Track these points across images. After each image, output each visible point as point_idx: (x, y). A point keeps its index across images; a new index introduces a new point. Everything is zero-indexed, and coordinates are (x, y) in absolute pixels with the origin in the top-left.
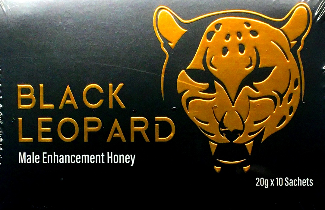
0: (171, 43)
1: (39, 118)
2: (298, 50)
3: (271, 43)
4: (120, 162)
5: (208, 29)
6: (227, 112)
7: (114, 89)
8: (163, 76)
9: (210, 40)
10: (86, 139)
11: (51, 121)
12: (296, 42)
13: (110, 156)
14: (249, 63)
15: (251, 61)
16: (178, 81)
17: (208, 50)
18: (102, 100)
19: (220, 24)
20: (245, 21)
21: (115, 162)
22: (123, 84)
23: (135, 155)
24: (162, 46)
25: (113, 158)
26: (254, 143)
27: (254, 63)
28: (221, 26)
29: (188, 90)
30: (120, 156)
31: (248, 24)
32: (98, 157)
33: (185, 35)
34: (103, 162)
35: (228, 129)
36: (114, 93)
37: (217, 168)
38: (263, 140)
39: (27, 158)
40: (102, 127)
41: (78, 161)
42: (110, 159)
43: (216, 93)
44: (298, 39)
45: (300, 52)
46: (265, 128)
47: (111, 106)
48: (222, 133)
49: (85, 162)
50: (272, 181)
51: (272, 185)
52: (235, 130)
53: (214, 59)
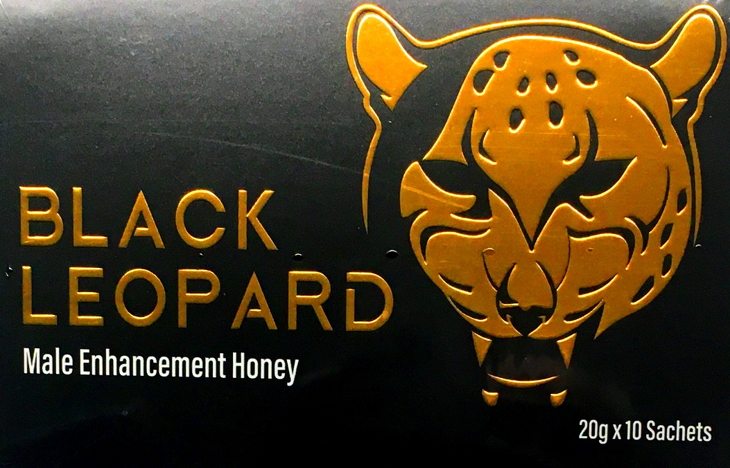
0: (389, 96)
1: (72, 268)
2: (690, 119)
3: (627, 102)
4: (263, 377)
5: (476, 65)
6: (515, 264)
7: (250, 203)
8: (366, 175)
9: (480, 90)
10: (182, 321)
11: (101, 275)
12: (686, 100)
13: (239, 360)
14: (572, 149)
15: (578, 144)
16: (403, 186)
17: (476, 113)
18: (220, 230)
19: (507, 53)
20: (566, 48)
21: (250, 376)
22: (271, 192)
23: (297, 362)
24: (366, 102)
25: (246, 367)
26: (577, 339)
27: (584, 148)
28: (509, 57)
29: (425, 210)
30: (263, 361)
31: (573, 55)
32: (211, 363)
33: (422, 75)
34: (223, 376)
35: (517, 304)
36: (249, 214)
37: (490, 396)
38: (599, 331)
39: (42, 362)
40: (221, 293)
41: (164, 372)
42: (239, 368)
43: (491, 219)
44: (692, 94)
45: (694, 125)
46: (604, 303)
47: (242, 243)
48: (503, 313)
49: (181, 375)
50: (617, 430)
51: (617, 437)
52: (533, 307)
53: (489, 137)
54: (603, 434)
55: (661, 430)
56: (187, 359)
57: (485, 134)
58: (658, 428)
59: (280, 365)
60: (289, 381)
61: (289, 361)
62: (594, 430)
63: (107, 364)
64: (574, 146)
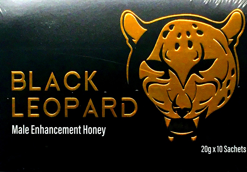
0: (135, 40)
1: (29, 98)
2: (234, 46)
3: (213, 40)
5: (163, 29)
6: (178, 94)
7: (89, 76)
8: (128, 65)
9: (165, 37)
10: (66, 115)
11: (38, 100)
12: (233, 40)
13: (85, 128)
14: (196, 56)
15: (198, 54)
16: (140, 69)
17: (164, 45)
18: (79, 84)
20: (193, 23)
21: (89, 133)
22: (96, 71)
23: (105, 128)
24: (127, 42)
25: (88, 130)
27: (200, 56)
28: (174, 26)
30: (94, 128)
31: (195, 26)
32: (76, 129)
34: (80, 133)
35: (179, 107)
36: (89, 79)
37: (171, 138)
38: (207, 116)
39: (18, 130)
40: (79, 105)
42: (85, 131)
43: (170, 79)
45: (236, 47)
47: (86, 89)
49: (66, 133)
50: (214, 149)
51: (214, 151)
52: (185, 108)
53: (168, 53)
54: (210, 151)
55: (229, 149)
56: (68, 128)
57: (167, 51)
58: (228, 148)
59: (99, 129)
60: (103, 134)
61: (102, 128)
62: (207, 149)
63: (41, 130)
64: (197, 55)
